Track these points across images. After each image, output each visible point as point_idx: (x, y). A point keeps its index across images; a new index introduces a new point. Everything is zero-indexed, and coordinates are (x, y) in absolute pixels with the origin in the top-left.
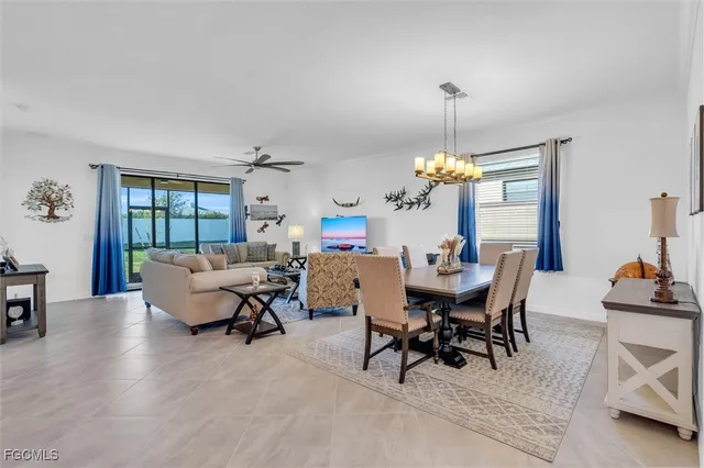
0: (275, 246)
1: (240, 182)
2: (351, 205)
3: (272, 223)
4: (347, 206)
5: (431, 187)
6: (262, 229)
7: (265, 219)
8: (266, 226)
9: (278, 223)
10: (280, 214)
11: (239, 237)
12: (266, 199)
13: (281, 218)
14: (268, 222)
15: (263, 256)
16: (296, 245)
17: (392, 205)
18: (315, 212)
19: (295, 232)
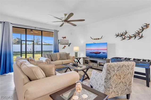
0: (69, 54)
1: (57, 31)
2: (98, 39)
3: (67, 46)
4: (96, 39)
5: (143, 29)
6: (64, 48)
7: (65, 44)
8: (65, 47)
9: (69, 46)
10: (69, 43)
11: (56, 51)
12: (65, 38)
13: (70, 44)
14: (66, 45)
15: (66, 58)
16: (76, 53)
17: (120, 38)
18: (83, 42)
19: (76, 49)
